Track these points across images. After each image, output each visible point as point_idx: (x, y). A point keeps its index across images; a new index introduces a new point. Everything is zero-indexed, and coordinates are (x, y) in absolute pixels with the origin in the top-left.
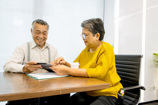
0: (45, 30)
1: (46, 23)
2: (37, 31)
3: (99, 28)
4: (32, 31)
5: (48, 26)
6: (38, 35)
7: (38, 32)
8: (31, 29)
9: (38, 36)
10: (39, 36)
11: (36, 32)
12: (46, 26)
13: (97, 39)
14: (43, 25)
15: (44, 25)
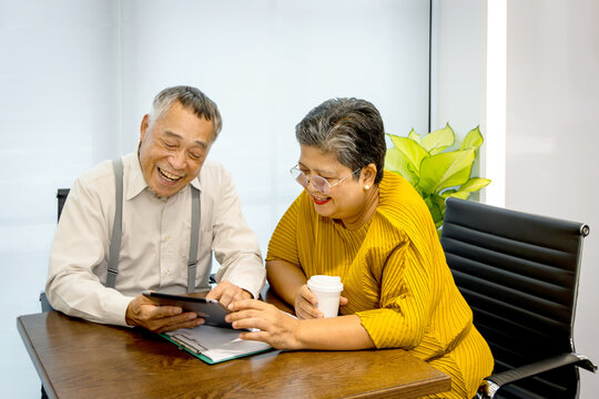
0: (200, 140)
1: (216, 111)
2: (170, 134)
3: (376, 146)
4: (145, 126)
5: (220, 124)
6: (166, 153)
7: (172, 141)
8: (146, 117)
9: (166, 157)
10: (171, 160)
11: (164, 138)
12: (210, 123)
13: (367, 187)
14: (199, 116)
15: (203, 118)
